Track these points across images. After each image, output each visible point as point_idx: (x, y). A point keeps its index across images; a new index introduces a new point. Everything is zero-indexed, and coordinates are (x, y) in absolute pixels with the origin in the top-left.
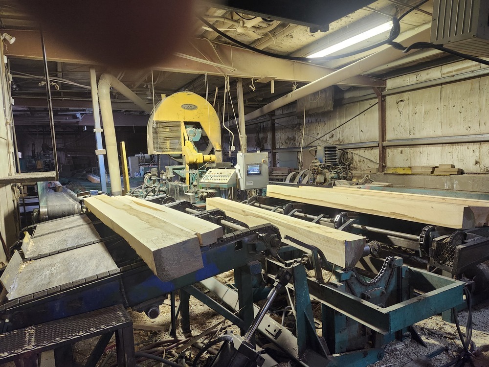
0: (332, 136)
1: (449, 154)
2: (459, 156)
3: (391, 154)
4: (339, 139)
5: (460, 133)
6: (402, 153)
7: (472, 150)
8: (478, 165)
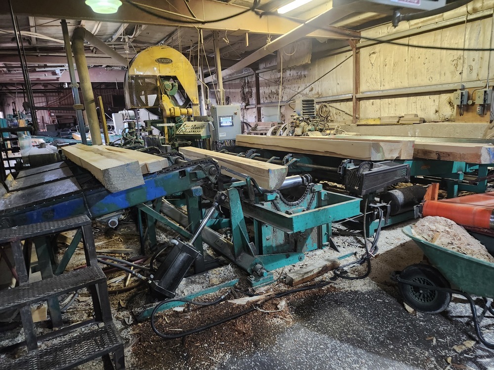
0: (312, 90)
1: (413, 104)
2: (422, 106)
3: (363, 105)
4: (318, 93)
5: (423, 83)
6: (373, 104)
7: (433, 100)
8: (437, 114)
